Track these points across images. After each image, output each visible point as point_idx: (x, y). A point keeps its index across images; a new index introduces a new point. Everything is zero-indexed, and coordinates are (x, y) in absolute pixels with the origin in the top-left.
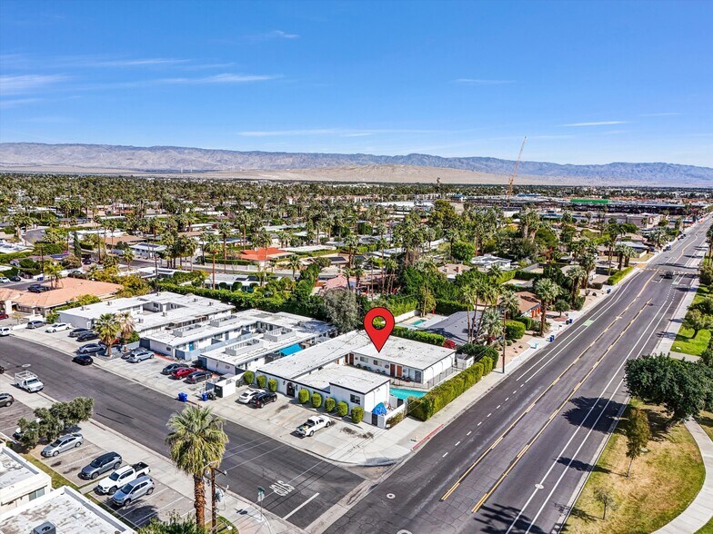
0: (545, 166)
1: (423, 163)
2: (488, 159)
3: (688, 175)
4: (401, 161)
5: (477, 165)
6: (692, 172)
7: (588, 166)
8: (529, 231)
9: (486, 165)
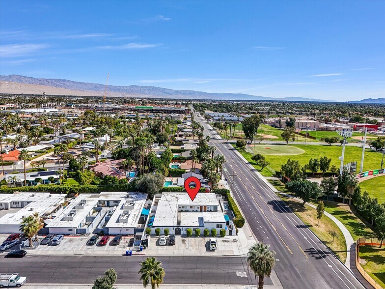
0: (98, 86)
1: (21, 81)
2: (64, 80)
3: (164, 92)
4: (4, 79)
5: (58, 83)
6: (165, 91)
7: (120, 87)
8: (162, 128)
9: (64, 84)
